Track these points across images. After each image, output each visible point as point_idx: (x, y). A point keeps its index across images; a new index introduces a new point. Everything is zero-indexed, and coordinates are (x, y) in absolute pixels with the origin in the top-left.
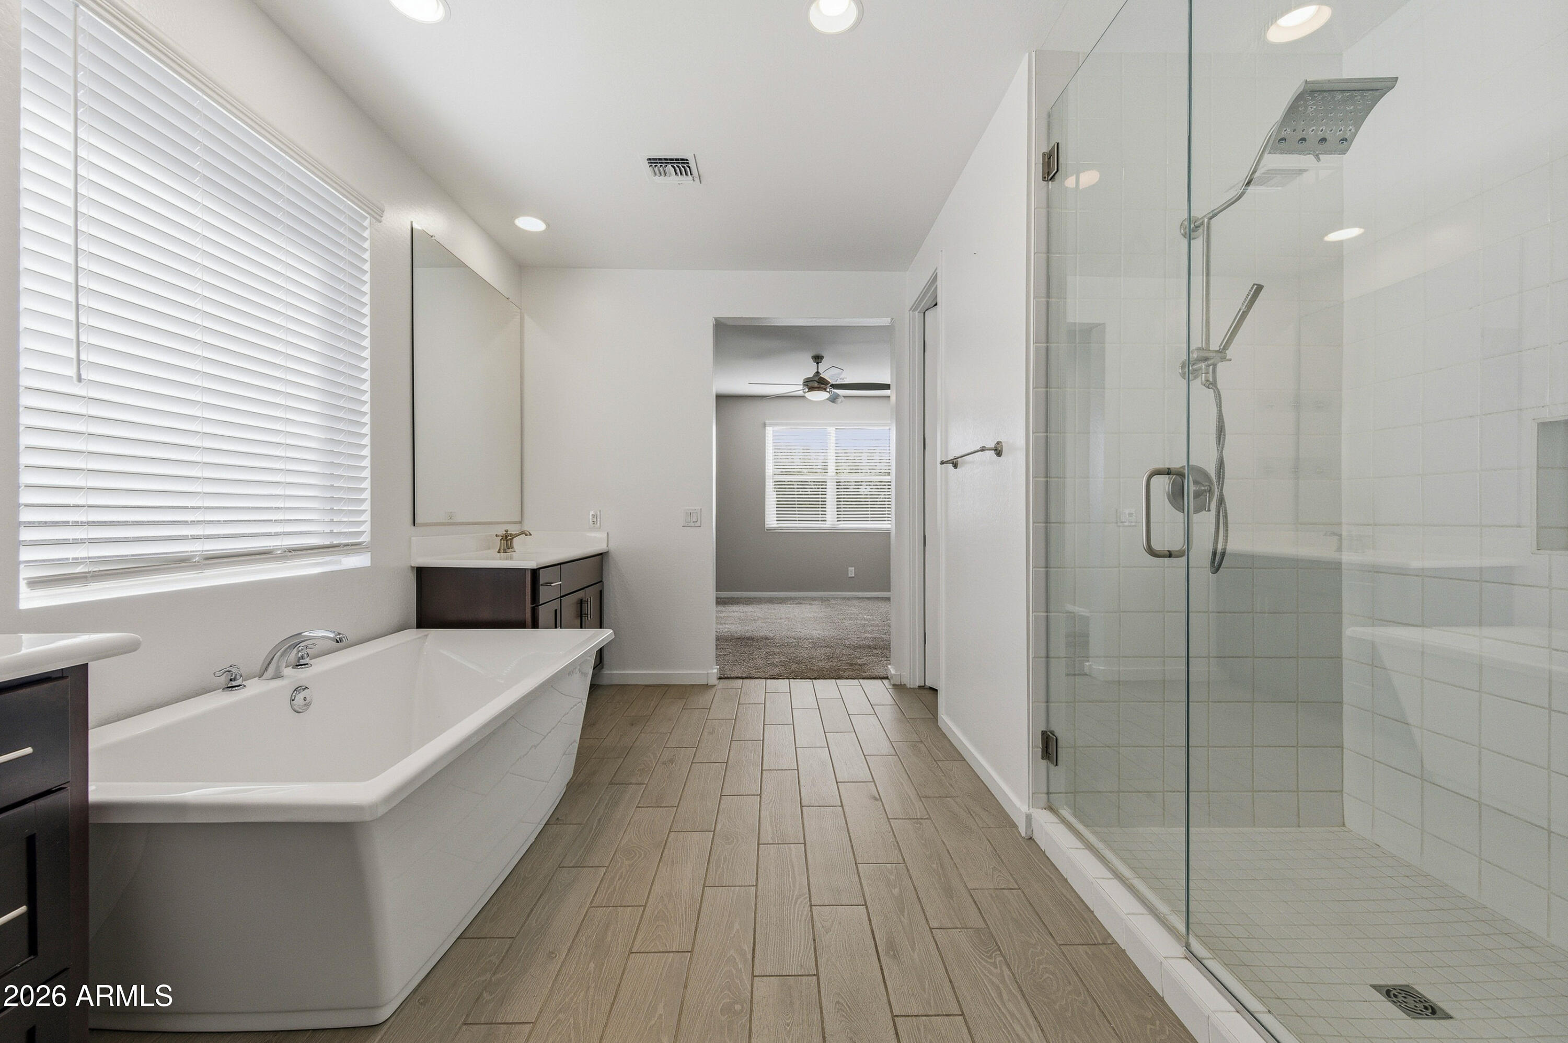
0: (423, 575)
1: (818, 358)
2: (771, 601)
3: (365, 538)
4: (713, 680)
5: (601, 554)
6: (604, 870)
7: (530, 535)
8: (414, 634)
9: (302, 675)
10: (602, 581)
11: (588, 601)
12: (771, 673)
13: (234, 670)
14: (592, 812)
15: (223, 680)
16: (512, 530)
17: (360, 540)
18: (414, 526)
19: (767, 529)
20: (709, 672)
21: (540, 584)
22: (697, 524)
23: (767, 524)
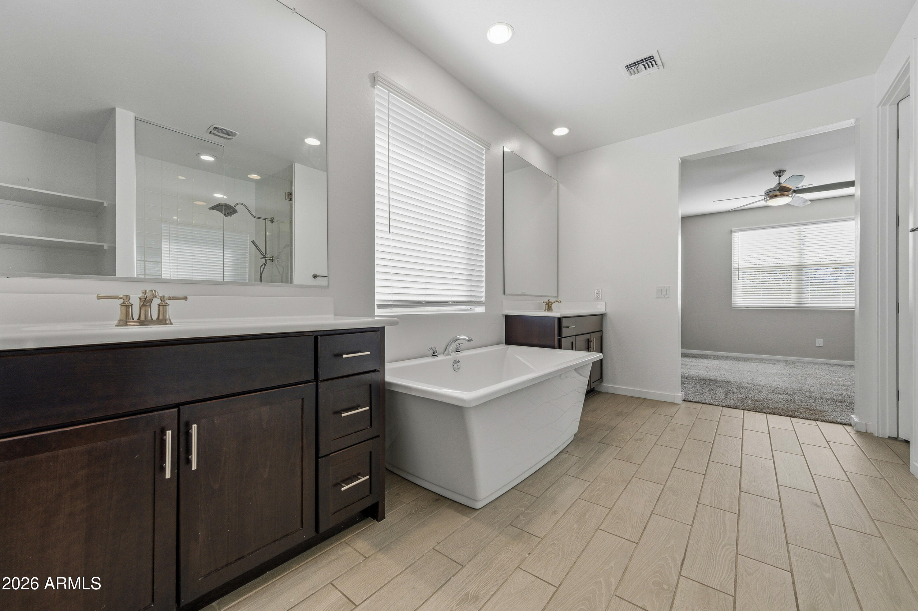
0: (508, 319)
1: (780, 173)
2: (737, 359)
3: (483, 299)
4: (679, 401)
5: (602, 315)
6: (589, 483)
7: (561, 302)
8: (504, 347)
9: (458, 356)
10: (602, 331)
11: (592, 340)
12: (728, 403)
13: (434, 349)
14: (587, 453)
15: (431, 352)
16: (552, 300)
17: (482, 300)
18: (504, 295)
19: (733, 307)
20: (675, 394)
21: (563, 326)
22: (666, 296)
23: (733, 304)
